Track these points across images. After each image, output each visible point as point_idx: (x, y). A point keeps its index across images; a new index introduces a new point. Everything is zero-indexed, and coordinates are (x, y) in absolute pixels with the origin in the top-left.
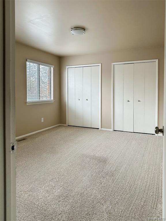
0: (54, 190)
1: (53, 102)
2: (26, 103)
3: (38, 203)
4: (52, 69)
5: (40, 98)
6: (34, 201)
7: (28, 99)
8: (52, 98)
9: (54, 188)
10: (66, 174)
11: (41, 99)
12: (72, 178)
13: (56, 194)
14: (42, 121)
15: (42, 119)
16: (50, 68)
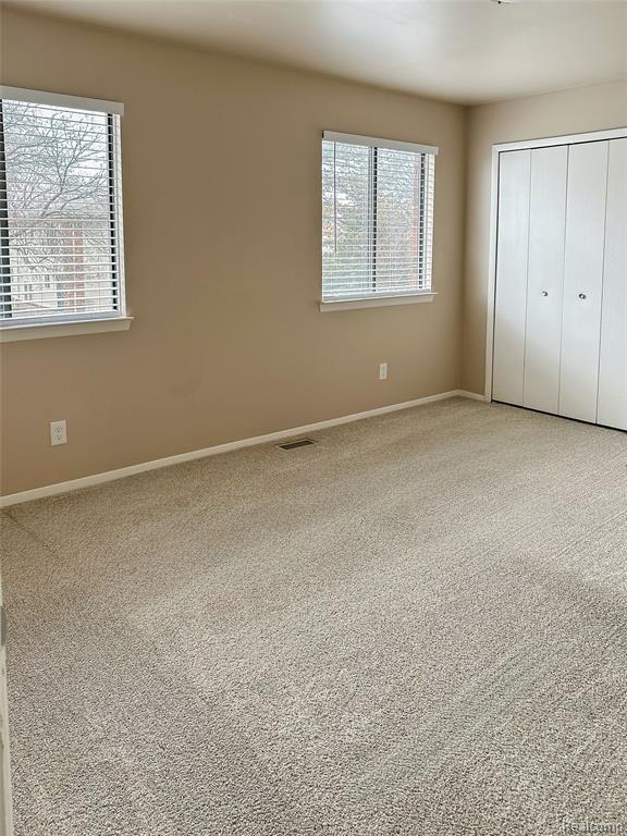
0: (346, 715)
1: (431, 300)
2: (319, 303)
3: (267, 757)
4: (431, 160)
5: (374, 285)
6: (255, 743)
7: (327, 288)
8: (428, 285)
9: (350, 704)
10: (417, 647)
11: (381, 290)
12: (436, 674)
13: (350, 735)
14: (383, 374)
15: (384, 366)
16: (422, 159)
